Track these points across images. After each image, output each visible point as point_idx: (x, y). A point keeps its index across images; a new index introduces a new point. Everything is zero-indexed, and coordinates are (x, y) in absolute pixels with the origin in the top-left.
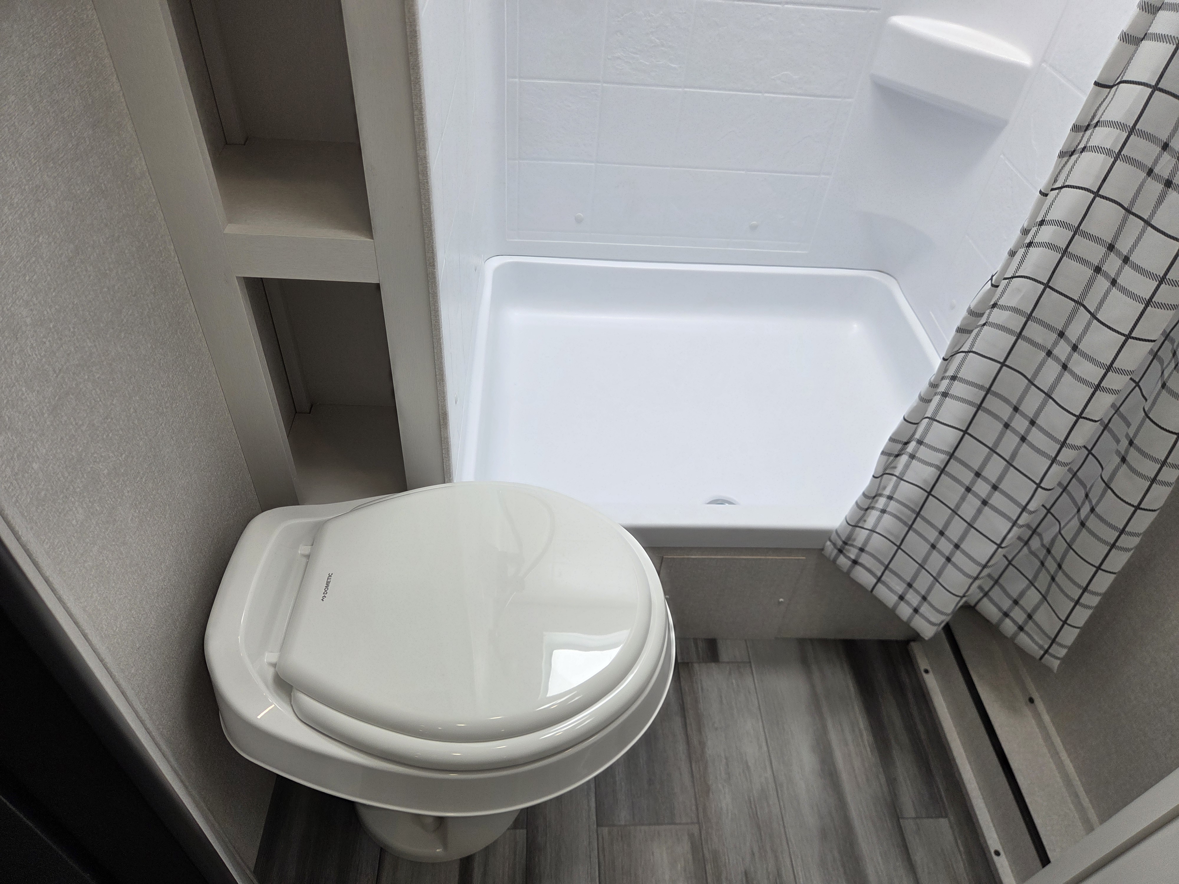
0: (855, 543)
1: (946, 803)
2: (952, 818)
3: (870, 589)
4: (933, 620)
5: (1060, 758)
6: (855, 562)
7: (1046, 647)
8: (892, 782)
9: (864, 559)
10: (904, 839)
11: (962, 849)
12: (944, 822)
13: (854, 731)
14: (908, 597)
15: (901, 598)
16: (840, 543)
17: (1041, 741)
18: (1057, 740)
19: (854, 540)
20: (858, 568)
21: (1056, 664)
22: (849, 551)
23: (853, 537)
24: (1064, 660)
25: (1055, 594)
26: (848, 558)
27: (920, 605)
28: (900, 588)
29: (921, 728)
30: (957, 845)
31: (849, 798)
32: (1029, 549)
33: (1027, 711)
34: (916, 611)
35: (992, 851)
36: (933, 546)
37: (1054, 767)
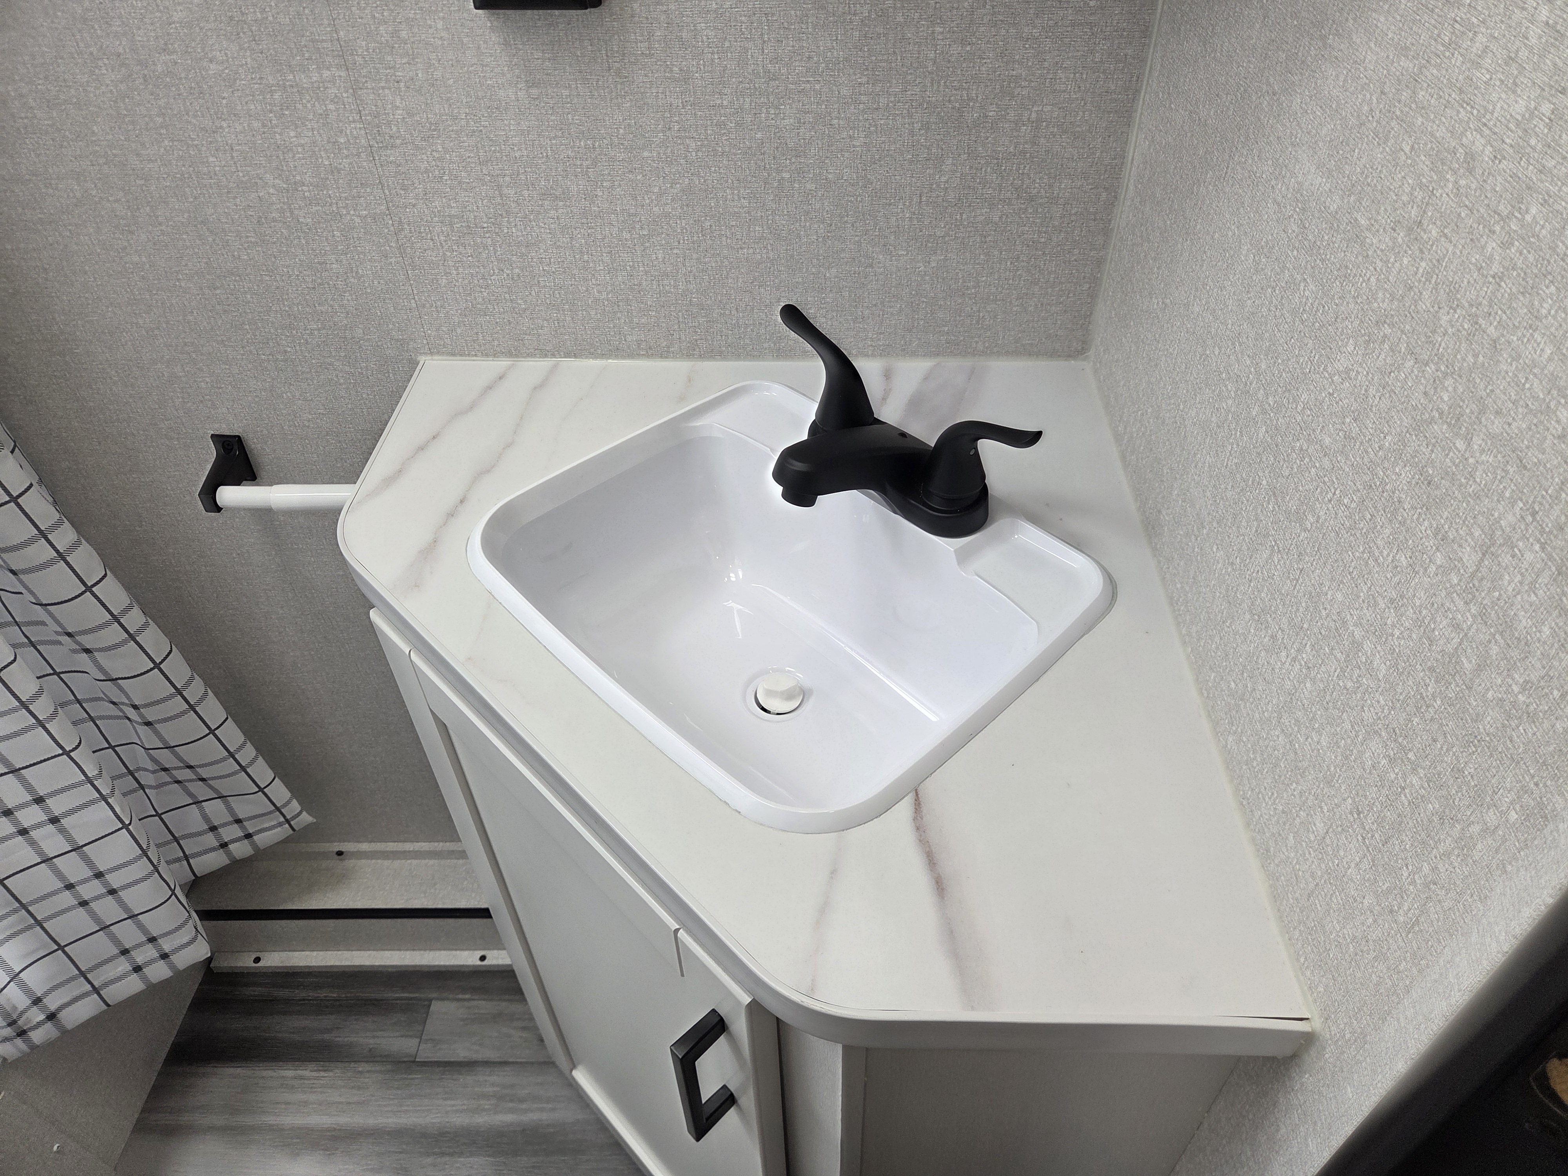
0: (21, 1007)
1: (417, 995)
2: (434, 995)
3: (105, 1007)
4: (185, 940)
5: (409, 851)
6: (51, 1017)
7: (282, 819)
8: (373, 1057)
9: (52, 1003)
10: (438, 1064)
11: (467, 996)
12: (436, 1006)
13: (293, 1087)
14: (140, 960)
15: (137, 969)
16: (9, 1032)
17: (387, 863)
18: (391, 846)
19: (15, 1008)
20: (62, 1015)
21: (306, 818)
22: (29, 1020)
23: (8, 1008)
24: (306, 806)
25: (224, 787)
26: (39, 1024)
27: (159, 949)
28: (123, 965)
29: (323, 994)
30: (464, 1000)
31: (371, 1122)
32: (150, 787)
33: (350, 863)
34: (164, 956)
35: (479, 963)
36: (84, 904)
37: (415, 862)
